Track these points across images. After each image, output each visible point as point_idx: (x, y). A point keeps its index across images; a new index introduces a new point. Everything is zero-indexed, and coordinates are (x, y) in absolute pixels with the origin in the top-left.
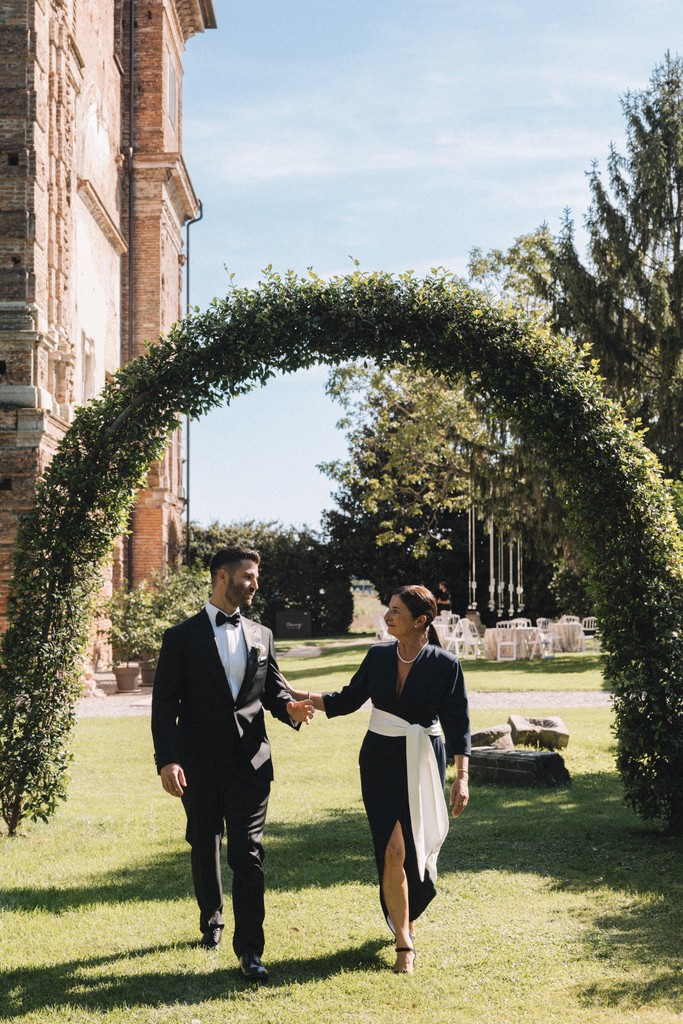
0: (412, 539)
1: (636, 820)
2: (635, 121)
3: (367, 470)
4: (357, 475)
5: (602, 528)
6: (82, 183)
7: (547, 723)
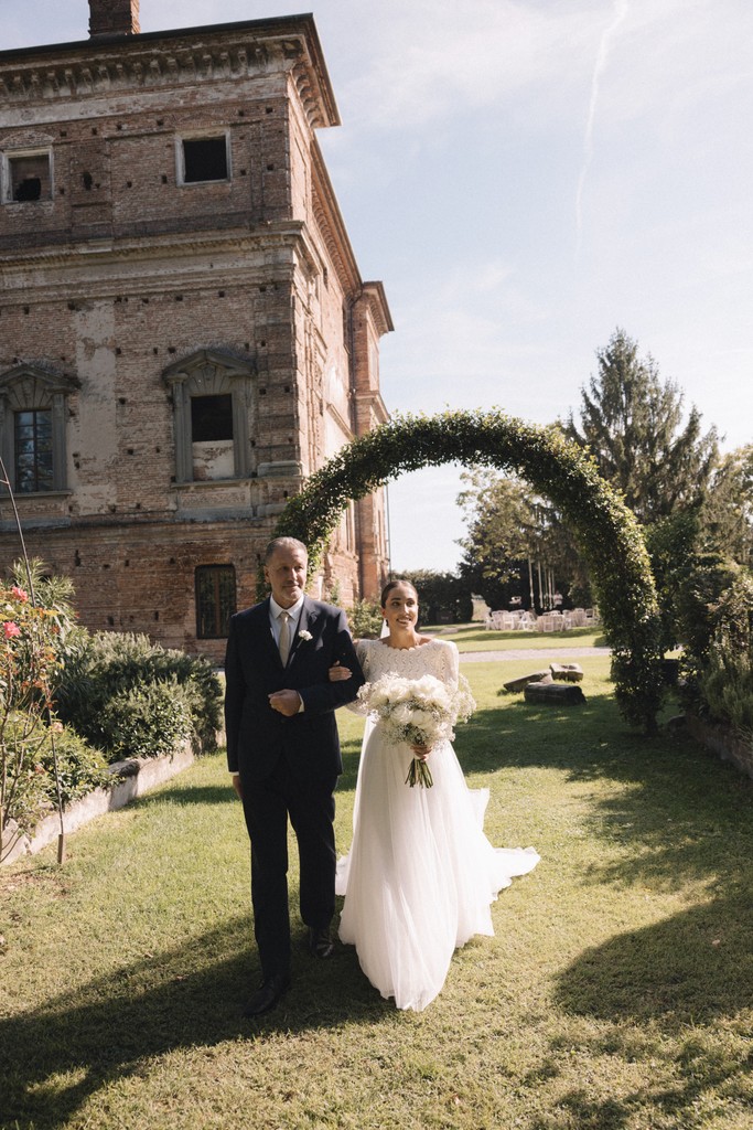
0: (500, 574)
1: (627, 727)
2: (602, 361)
3: (477, 542)
4: (472, 543)
5: (601, 556)
6: (329, 406)
7: (571, 667)
